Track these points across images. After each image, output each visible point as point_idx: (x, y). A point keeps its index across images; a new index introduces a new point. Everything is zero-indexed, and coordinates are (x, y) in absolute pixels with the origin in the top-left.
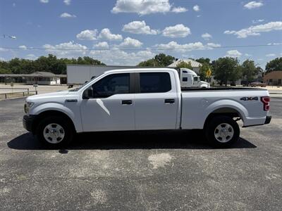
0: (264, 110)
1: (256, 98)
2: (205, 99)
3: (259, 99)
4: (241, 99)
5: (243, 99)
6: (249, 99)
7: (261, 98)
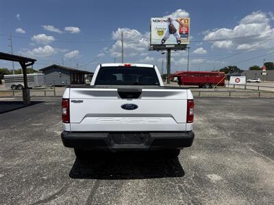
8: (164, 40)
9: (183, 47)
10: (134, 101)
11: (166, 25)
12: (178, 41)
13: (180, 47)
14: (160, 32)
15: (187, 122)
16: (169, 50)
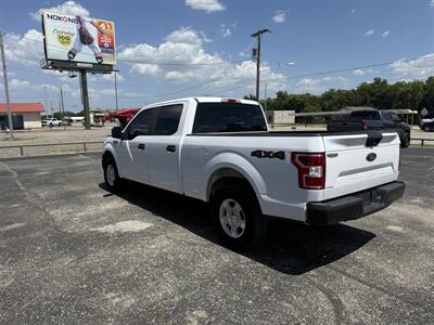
0: (301, 186)
1: (280, 155)
2: (204, 149)
3: (288, 157)
4: (254, 154)
5: (257, 153)
6: (268, 154)
7: (294, 154)
8: (72, 53)
9: (108, 69)
10: (374, 150)
11: (73, 28)
12: (97, 58)
13: (101, 68)
14: (64, 39)
16: (83, 71)
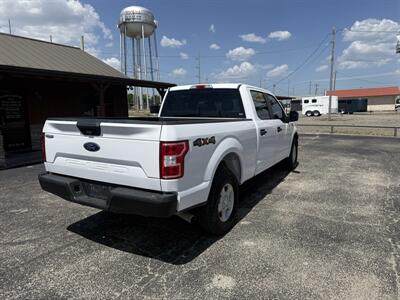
10: (95, 140)
15: (161, 178)
